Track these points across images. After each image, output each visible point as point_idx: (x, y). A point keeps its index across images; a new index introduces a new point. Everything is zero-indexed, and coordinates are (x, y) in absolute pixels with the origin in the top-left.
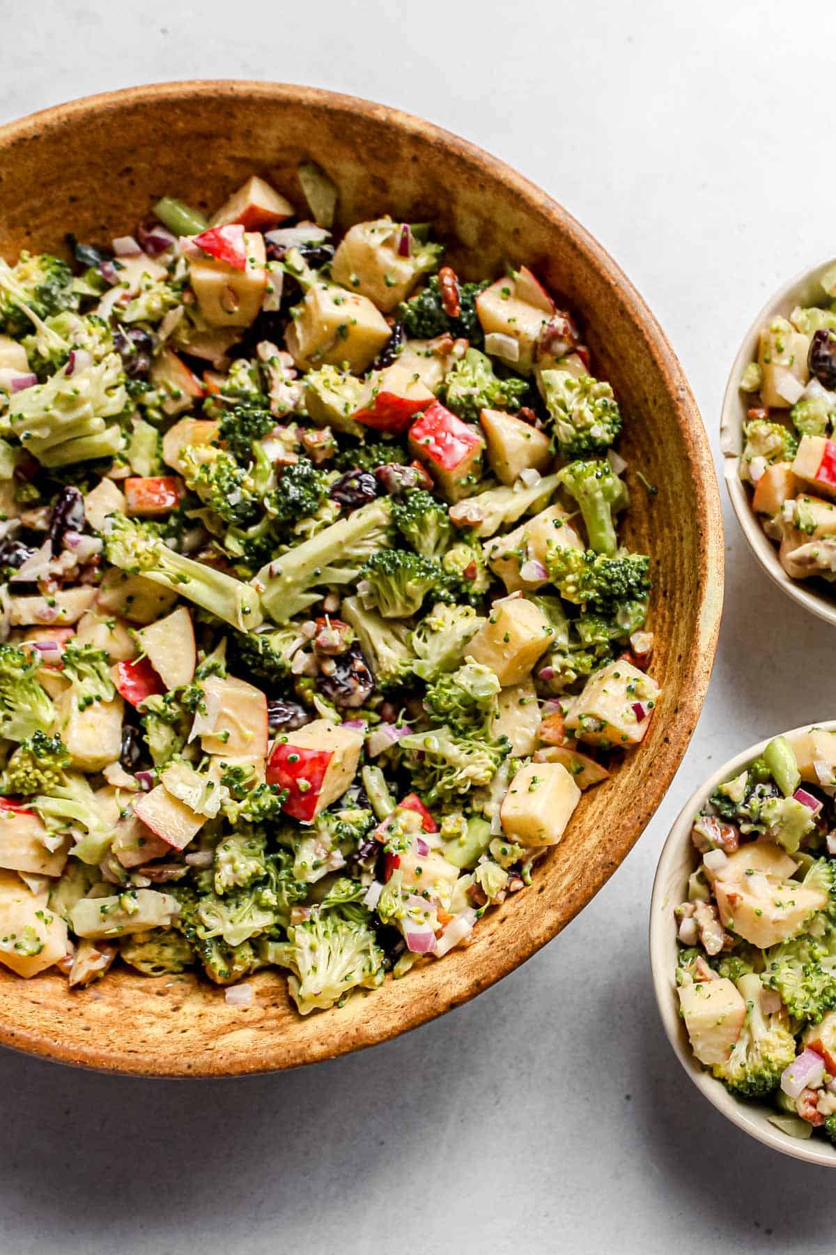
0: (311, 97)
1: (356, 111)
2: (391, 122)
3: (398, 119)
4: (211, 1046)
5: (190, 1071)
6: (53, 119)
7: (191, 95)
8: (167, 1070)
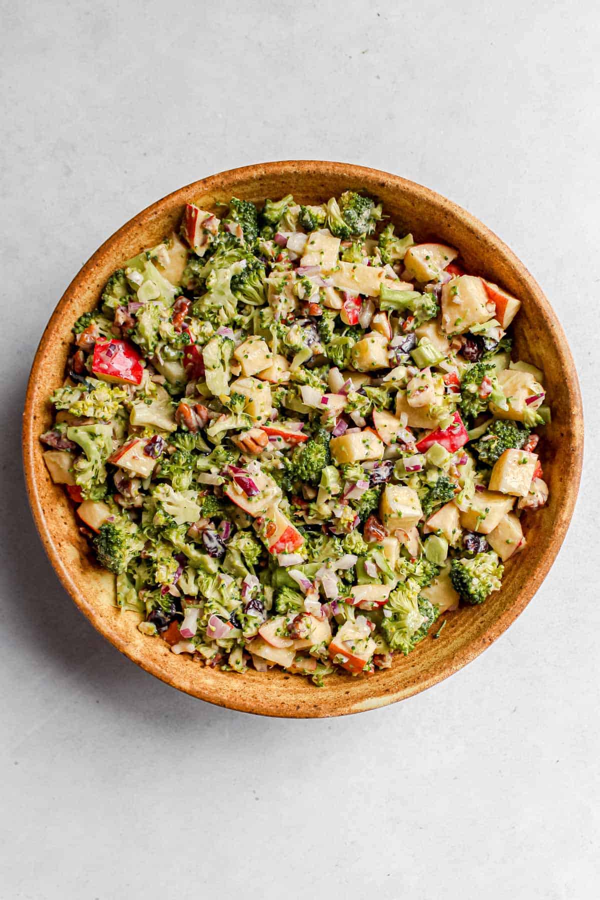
0: (568, 369)
1: (571, 396)
2: (573, 418)
3: (577, 421)
4: (62, 543)
5: (45, 544)
6: (491, 242)
7: (539, 306)
8: (41, 533)
